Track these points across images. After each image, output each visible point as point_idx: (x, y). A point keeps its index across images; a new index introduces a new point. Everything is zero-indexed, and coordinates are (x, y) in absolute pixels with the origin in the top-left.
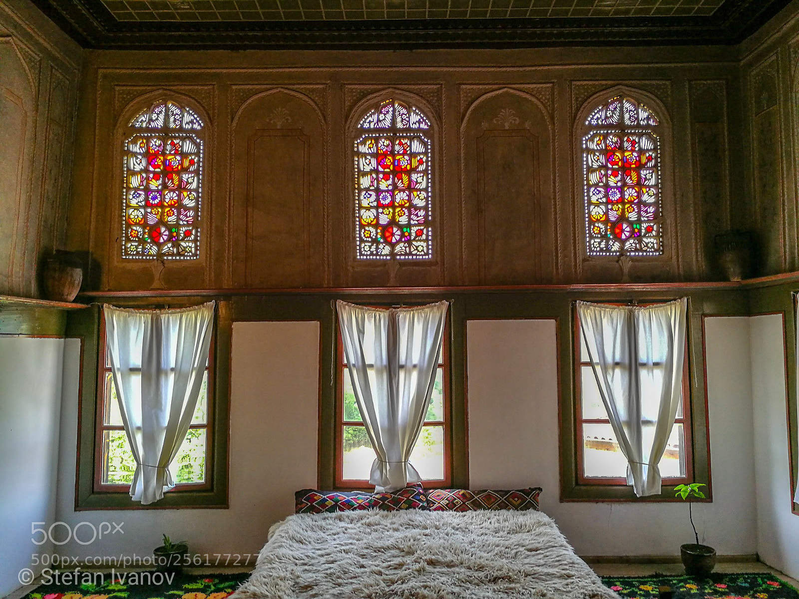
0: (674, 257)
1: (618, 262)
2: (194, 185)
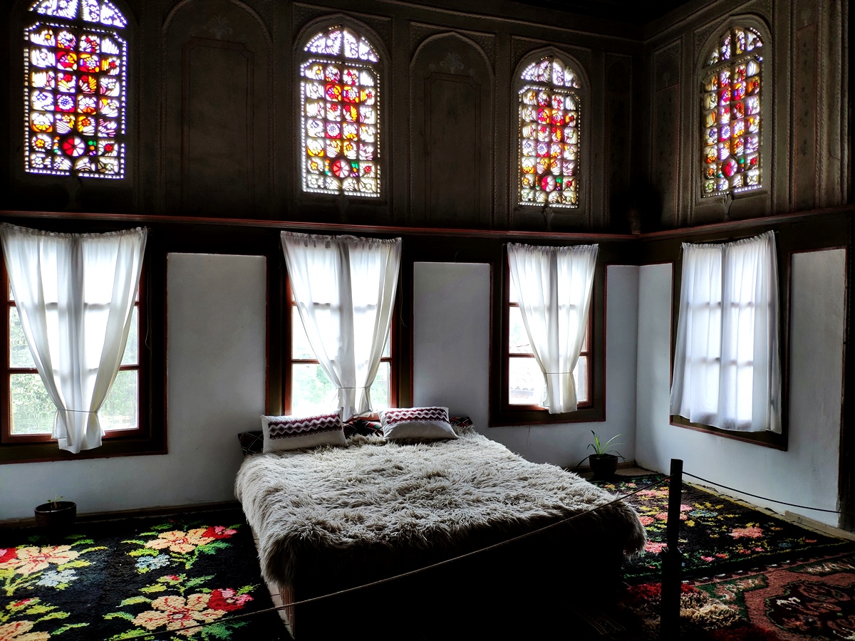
0: (587, 211)
1: (543, 212)
2: (115, 93)
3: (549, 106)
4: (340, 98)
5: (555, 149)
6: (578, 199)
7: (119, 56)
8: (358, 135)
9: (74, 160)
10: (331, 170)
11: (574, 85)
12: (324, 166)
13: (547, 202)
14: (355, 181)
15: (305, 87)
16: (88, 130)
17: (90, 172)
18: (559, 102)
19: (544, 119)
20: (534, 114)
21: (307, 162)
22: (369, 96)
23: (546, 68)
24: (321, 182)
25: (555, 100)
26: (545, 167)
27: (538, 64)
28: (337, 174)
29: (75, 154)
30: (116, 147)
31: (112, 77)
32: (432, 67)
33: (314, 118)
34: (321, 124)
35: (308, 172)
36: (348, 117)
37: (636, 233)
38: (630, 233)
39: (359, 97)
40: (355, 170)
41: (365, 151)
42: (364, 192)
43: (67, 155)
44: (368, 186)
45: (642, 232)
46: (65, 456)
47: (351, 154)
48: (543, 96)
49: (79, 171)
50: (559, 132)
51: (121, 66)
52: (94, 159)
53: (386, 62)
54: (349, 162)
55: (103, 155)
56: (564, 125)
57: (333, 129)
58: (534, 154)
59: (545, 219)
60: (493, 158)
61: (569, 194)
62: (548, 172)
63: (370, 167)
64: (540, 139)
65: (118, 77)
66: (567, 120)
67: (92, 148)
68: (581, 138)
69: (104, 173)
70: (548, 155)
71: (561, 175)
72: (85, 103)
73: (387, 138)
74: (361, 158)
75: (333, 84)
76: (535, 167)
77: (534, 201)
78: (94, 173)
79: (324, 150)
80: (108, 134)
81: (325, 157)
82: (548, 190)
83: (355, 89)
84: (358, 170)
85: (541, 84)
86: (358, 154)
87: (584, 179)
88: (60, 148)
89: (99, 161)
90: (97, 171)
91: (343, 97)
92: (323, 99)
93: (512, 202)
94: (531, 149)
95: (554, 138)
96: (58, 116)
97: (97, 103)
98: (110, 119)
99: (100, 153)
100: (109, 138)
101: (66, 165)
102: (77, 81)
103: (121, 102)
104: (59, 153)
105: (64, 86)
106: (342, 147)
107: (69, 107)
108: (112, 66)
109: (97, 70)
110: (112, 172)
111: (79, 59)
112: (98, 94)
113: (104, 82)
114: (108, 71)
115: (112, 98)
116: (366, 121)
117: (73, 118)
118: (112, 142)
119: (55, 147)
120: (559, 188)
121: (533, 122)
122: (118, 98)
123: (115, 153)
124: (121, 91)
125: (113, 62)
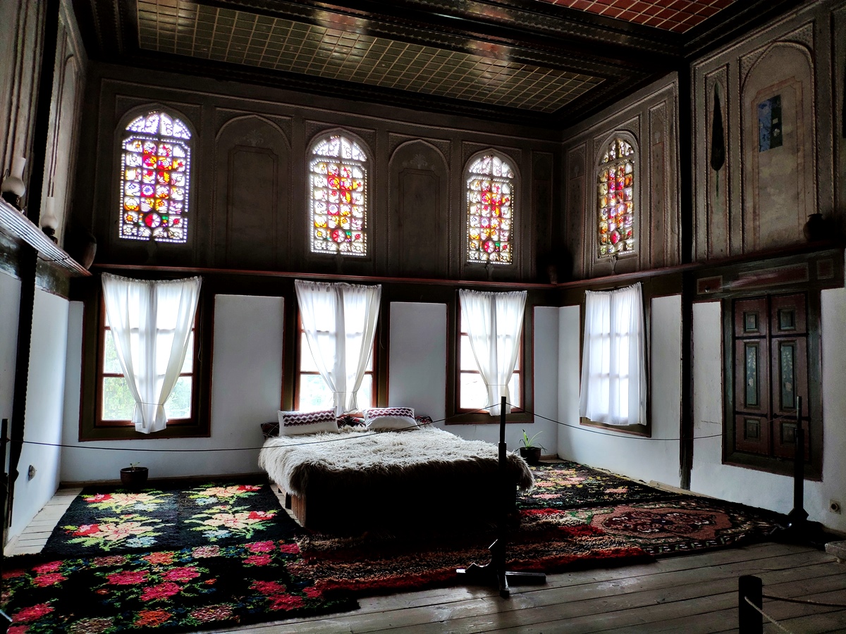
0: (519, 267)
1: (485, 267)
2: (182, 183)
3: (490, 191)
4: (338, 187)
5: (494, 222)
6: (512, 258)
7: (185, 158)
8: (351, 212)
9: (152, 230)
10: (332, 237)
11: (509, 176)
12: (327, 234)
13: (488, 260)
14: (348, 245)
15: (313, 179)
16: (163, 209)
17: (163, 238)
18: (498, 188)
19: (485, 200)
20: (479, 197)
21: (314, 232)
22: (359, 185)
23: (488, 163)
24: (324, 245)
25: (495, 186)
26: (487, 235)
27: (483, 160)
28: (336, 239)
29: (153, 225)
30: (181, 221)
31: (180, 173)
32: (405, 164)
33: (320, 200)
34: (325, 205)
35: (315, 238)
36: (344, 200)
37: (554, 283)
38: (549, 283)
39: (352, 186)
40: (349, 237)
41: (356, 224)
42: (355, 252)
43: (148, 225)
44: (358, 248)
45: (558, 283)
46: (140, 436)
47: (346, 226)
48: (486, 184)
49: (155, 237)
50: (497, 210)
51: (186, 165)
52: (166, 229)
53: (371, 162)
54: (344, 231)
55: (172, 226)
56: (501, 204)
57: (333, 208)
58: (479, 225)
59: (487, 272)
60: (449, 228)
61: (506, 255)
62: (489, 239)
63: (359, 235)
64: (484, 215)
65: (184, 173)
66: (504, 201)
67: (165, 221)
68: (514, 214)
69: (172, 239)
70: (489, 227)
71: (499, 241)
72: (161, 191)
73: (372, 215)
74: (353, 229)
75: (333, 177)
76: (479, 235)
77: (479, 259)
78: (165, 238)
79: (327, 223)
80: (176, 212)
81: (327, 228)
82: (489, 251)
83: (349, 181)
84: (351, 237)
85: (484, 175)
86: (351, 226)
87: (516, 244)
88: (144, 221)
89: (169, 231)
90: (168, 237)
91: (341, 186)
92: (326, 188)
93: (463, 260)
94: (476, 222)
95: (494, 214)
96: (143, 200)
97: (169, 191)
98: (178, 202)
99: (170, 225)
100: (177, 215)
101: (147, 233)
102: (156, 176)
103: (185, 189)
104: (143, 225)
105: (147, 179)
106: (339, 221)
107: (150, 193)
108: (180, 165)
109: (170, 168)
110: (178, 238)
111: (158, 160)
112: (170, 184)
113: (174, 176)
114: (177, 168)
115: (179, 187)
116: (357, 203)
117: (153, 201)
118: (179, 218)
119: (140, 221)
120: (496, 250)
121: (478, 202)
122: (184, 187)
123: (180, 225)
124: (186, 182)
125: (181, 163)
